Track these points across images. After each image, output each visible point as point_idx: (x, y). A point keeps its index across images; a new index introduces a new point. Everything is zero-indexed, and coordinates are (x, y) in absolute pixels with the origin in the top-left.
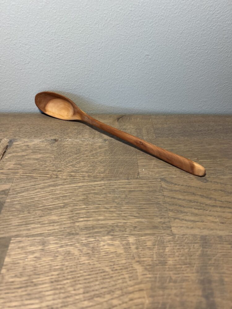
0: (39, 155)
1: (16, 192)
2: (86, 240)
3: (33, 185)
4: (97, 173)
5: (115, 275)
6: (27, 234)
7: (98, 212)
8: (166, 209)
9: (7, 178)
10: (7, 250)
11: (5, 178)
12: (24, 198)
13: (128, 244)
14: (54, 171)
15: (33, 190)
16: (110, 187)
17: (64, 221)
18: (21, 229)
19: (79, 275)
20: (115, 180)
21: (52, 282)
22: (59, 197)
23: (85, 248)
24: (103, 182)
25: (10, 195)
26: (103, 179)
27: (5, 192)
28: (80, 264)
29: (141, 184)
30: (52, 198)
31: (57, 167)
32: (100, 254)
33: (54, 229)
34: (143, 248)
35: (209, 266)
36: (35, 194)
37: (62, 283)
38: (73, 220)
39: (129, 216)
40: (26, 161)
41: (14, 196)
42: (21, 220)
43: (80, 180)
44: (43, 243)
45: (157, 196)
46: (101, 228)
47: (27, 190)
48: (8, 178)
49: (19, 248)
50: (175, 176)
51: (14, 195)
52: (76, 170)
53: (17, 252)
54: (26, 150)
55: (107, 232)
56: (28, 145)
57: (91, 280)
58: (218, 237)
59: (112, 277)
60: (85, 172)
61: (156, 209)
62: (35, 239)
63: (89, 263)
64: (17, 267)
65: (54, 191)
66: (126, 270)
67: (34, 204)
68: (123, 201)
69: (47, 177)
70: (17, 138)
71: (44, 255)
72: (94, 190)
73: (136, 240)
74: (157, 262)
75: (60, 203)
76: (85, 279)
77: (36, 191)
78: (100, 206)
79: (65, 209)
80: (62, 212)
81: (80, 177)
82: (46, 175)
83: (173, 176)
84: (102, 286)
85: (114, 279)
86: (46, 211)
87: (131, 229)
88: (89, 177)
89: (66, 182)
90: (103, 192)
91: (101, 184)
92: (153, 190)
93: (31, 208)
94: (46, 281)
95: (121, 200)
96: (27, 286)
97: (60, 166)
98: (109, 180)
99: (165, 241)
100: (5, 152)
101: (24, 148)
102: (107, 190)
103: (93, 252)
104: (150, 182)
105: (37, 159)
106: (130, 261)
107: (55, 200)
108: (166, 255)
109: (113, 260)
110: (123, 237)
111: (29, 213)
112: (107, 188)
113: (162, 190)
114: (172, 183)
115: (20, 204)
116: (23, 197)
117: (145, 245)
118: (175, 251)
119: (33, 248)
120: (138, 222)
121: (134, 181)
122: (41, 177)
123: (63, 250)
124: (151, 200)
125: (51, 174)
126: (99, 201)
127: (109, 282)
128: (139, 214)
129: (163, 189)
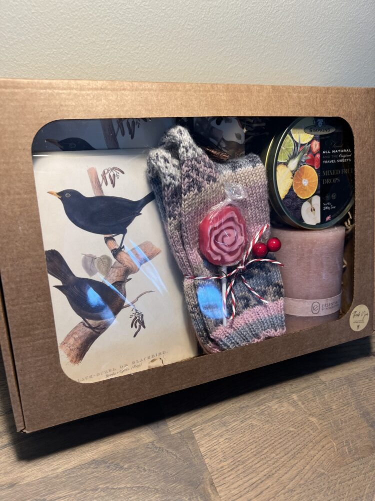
2: (258, 409)
5: (299, 432)
13: (294, 402)
19: (273, 441)
21: (255, 455)
28: (268, 432)
35: (362, 401)
37: (263, 453)
44: (225, 424)
57: (285, 442)
58: (357, 375)
59: (299, 434)
62: (214, 423)
63: (274, 428)
64: (217, 453)
66: (306, 425)
71: (233, 434)
73: (298, 396)
74: (325, 410)
76: (280, 443)
84: (295, 444)
85: (301, 435)
94: (249, 456)
96: (237, 466)
99: (321, 390)
103: (271, 418)
106: (304, 416)
108: (328, 402)
109: (291, 420)
110: (287, 396)
117: (307, 398)
118: (333, 396)
123: (245, 425)
127: (299, 439)
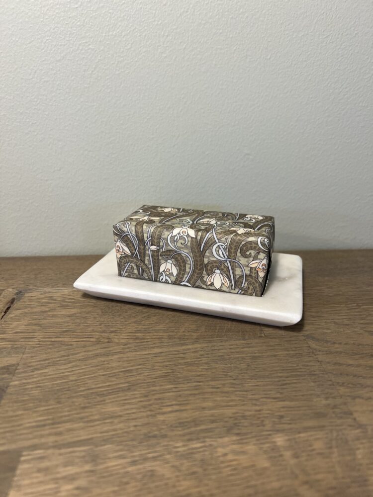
0: (73, 310)
1: (32, 368)
3: (64, 356)
4: (183, 332)
6: (56, 441)
7: (199, 394)
8: (330, 383)
9: (12, 347)
10: (14, 476)
11: (10, 346)
12: (48, 377)
14: (104, 332)
15: (65, 364)
16: (214, 352)
17: (133, 413)
18: (43, 432)
20: (221, 342)
22: (118, 372)
23: (186, 464)
24: (198, 346)
25: (19, 373)
26: (198, 340)
27: (8, 369)
29: (271, 346)
30: (103, 375)
31: (109, 326)
32: (220, 473)
33: (115, 430)
34: (309, 455)
36: (70, 370)
38: (151, 411)
39: (262, 398)
40: (49, 320)
41: (27, 374)
42: (40, 416)
43: (154, 344)
45: (306, 362)
46: (213, 422)
47: (54, 364)
48: (16, 346)
49: (39, 471)
50: (329, 331)
51: (28, 372)
52: (144, 328)
53: (35, 480)
54: (48, 303)
55: (225, 429)
56: (51, 297)
60: (161, 331)
61: (312, 384)
65: (105, 363)
67: (69, 387)
68: (244, 373)
69: (91, 341)
70: (31, 287)
72: (183, 358)
75: (121, 383)
77: (70, 365)
78: (201, 384)
79: (132, 393)
80: (128, 398)
81: (155, 340)
82: (88, 339)
83: (325, 331)
86: (94, 398)
87: (274, 421)
88: (170, 338)
89: (128, 348)
90: (201, 360)
91: (196, 348)
92: (296, 354)
93: (62, 395)
95: (240, 372)
97: (114, 325)
98: (210, 342)
100: (8, 308)
101: (44, 300)
102: (209, 357)
104: (286, 341)
105: (69, 316)
107: (110, 379)
111: (59, 403)
112: (208, 354)
113: (313, 353)
114: (327, 342)
115: (40, 389)
116: (45, 376)
119: (71, 470)
120: (283, 407)
121: (257, 341)
122: (79, 343)
124: (296, 369)
125: (97, 337)
126: (198, 376)
128: (281, 393)
129: (314, 351)
